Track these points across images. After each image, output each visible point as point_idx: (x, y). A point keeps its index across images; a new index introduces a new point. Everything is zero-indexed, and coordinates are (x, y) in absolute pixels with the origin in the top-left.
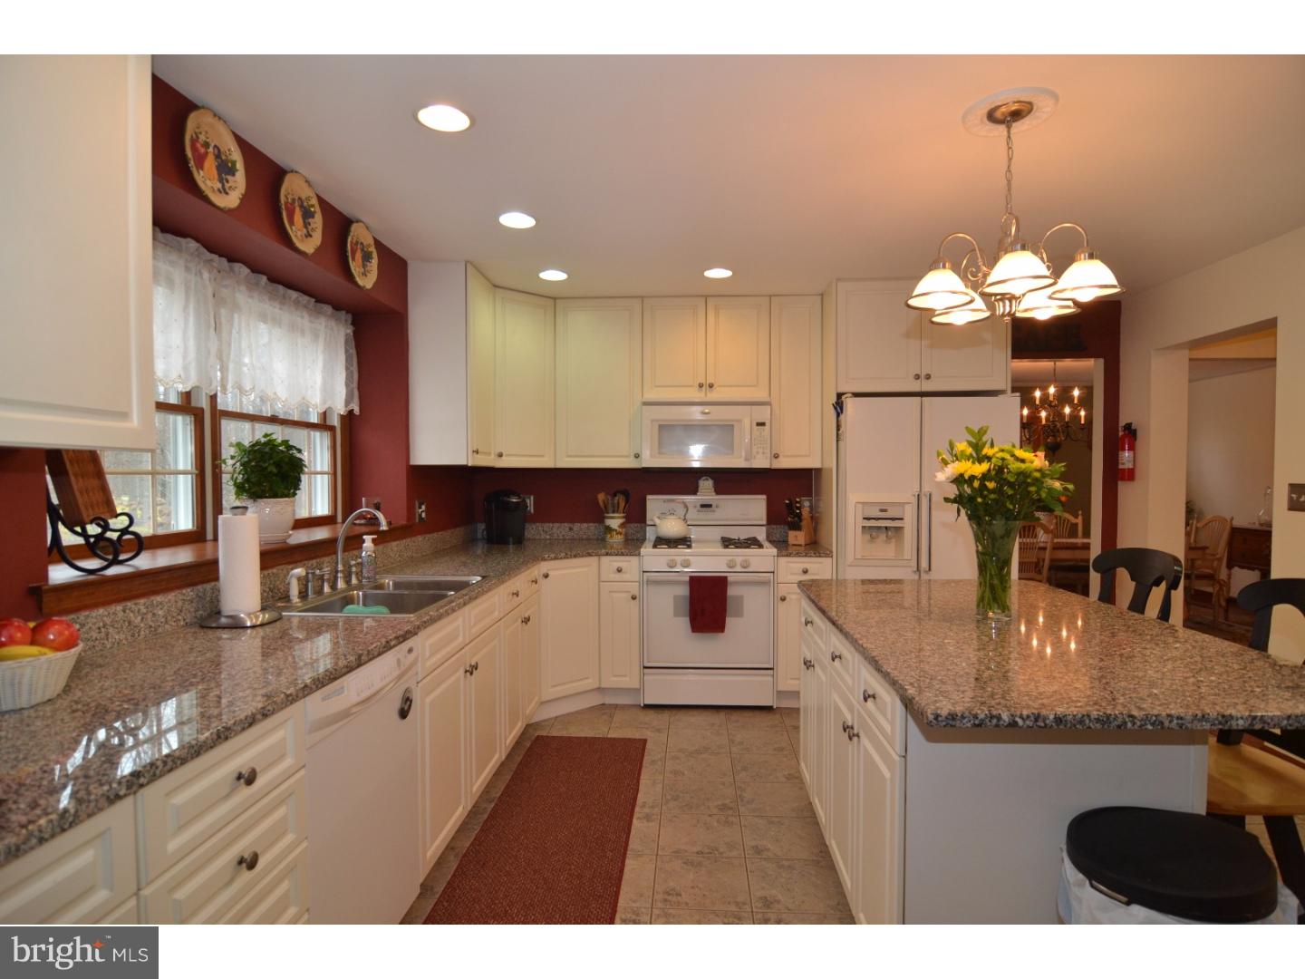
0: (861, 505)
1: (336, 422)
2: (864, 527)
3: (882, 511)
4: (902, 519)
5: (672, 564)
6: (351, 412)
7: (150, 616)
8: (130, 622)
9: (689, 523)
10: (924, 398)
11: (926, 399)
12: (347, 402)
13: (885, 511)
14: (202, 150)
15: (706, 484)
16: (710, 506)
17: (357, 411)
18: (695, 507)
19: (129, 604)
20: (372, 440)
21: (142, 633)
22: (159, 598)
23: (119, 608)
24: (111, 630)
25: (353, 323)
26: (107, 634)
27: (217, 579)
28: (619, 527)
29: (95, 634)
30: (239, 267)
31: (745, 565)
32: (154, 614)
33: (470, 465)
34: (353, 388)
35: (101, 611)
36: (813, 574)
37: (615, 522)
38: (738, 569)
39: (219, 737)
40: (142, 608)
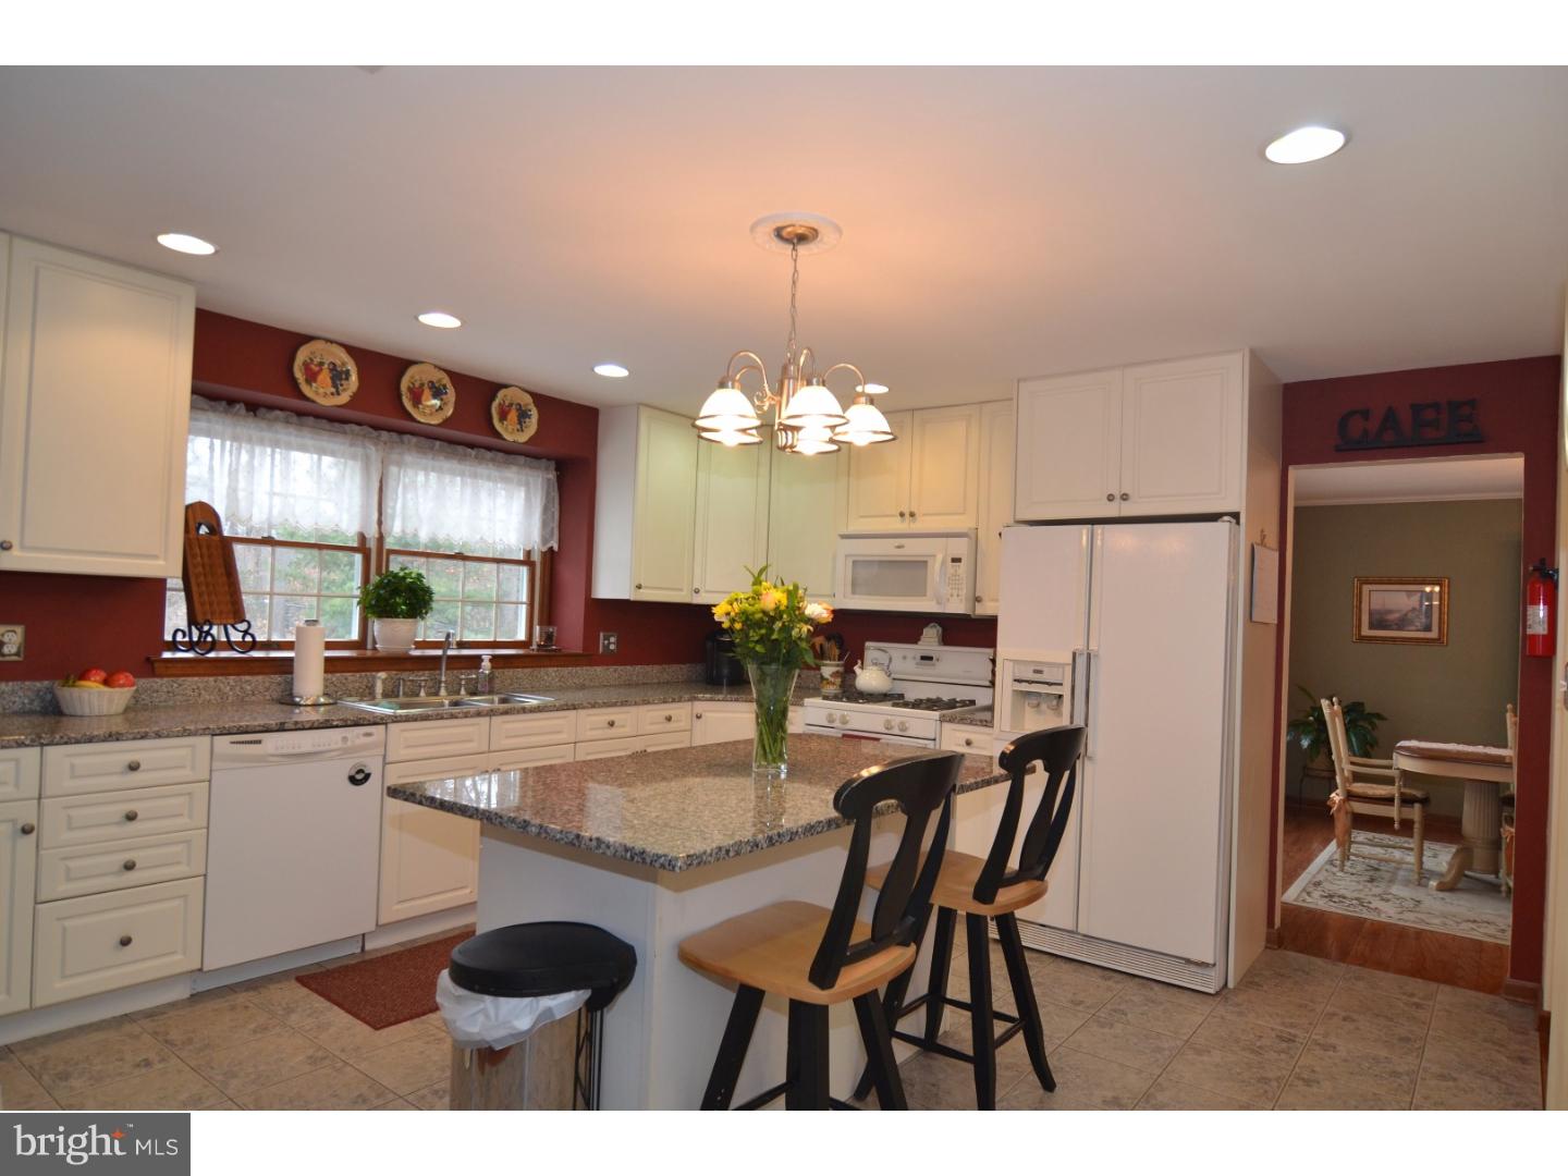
0: (1011, 664)
1: (536, 557)
2: (1016, 692)
3: (1036, 672)
4: (1061, 684)
5: (831, 719)
6: (551, 549)
7: (238, 688)
8: (220, 690)
9: (893, 676)
10: (1095, 526)
11: (1099, 529)
12: (544, 540)
13: (1040, 672)
14: (317, 369)
15: (931, 634)
16: (930, 658)
17: (556, 548)
18: (914, 658)
19: (220, 678)
20: (569, 576)
21: (230, 698)
22: (248, 678)
23: (211, 679)
24: (203, 692)
25: (557, 469)
26: (200, 694)
27: (291, 673)
28: (831, 676)
29: (189, 692)
30: (406, 437)
31: (903, 727)
32: (242, 688)
33: (632, 599)
34: (553, 529)
35: (196, 679)
36: (977, 747)
37: (828, 670)
38: (896, 731)
39: (110, 736)
40: (232, 683)
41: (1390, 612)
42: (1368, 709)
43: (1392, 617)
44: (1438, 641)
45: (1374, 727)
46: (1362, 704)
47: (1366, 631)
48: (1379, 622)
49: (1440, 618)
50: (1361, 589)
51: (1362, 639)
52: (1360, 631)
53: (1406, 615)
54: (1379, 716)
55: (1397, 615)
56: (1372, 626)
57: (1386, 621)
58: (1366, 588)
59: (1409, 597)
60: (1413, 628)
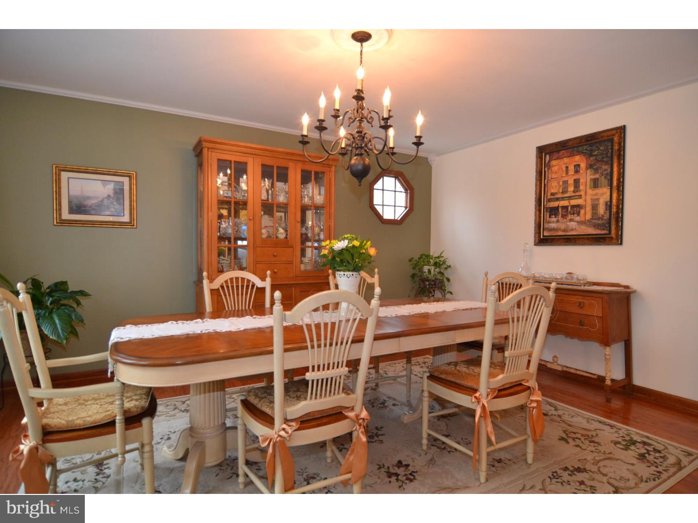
41: (88, 198)
42: (72, 288)
43: (90, 203)
44: (130, 224)
45: (78, 303)
46: (64, 283)
47: (66, 215)
48: (78, 207)
49: (130, 205)
50: (60, 175)
51: (63, 222)
52: (60, 215)
53: (102, 201)
54: (82, 293)
55: (94, 201)
56: (71, 211)
57: (85, 206)
58: (64, 175)
59: (104, 186)
60: (108, 213)
